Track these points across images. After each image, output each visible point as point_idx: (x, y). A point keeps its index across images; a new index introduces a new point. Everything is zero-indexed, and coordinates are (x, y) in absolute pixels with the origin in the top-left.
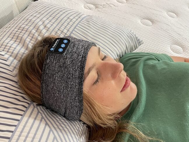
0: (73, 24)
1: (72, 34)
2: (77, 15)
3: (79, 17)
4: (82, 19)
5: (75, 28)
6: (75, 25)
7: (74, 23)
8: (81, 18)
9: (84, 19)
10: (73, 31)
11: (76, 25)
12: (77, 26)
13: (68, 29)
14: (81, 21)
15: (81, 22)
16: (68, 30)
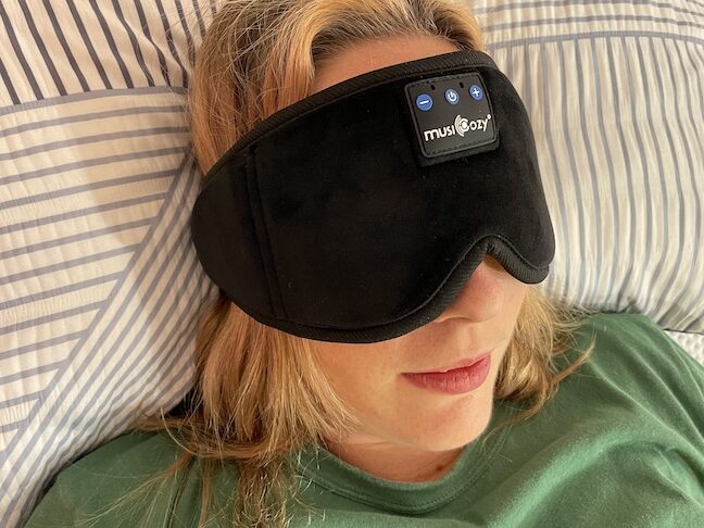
0: (627, 18)
1: (588, 40)
2: (685, 11)
3: (681, 23)
4: (685, 39)
5: (623, 35)
6: (635, 26)
7: (639, 18)
8: (688, 31)
9: (691, 45)
10: (602, 34)
11: (637, 29)
12: (637, 35)
13: (594, 14)
14: (673, 37)
15: (669, 42)
16: (589, 19)
